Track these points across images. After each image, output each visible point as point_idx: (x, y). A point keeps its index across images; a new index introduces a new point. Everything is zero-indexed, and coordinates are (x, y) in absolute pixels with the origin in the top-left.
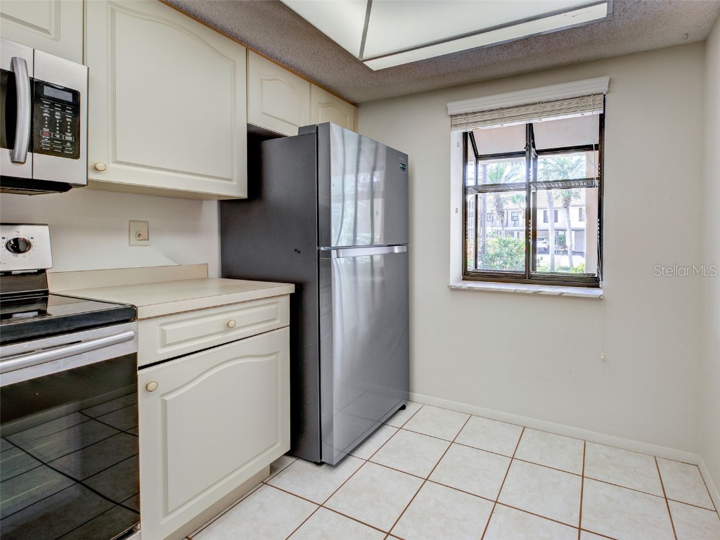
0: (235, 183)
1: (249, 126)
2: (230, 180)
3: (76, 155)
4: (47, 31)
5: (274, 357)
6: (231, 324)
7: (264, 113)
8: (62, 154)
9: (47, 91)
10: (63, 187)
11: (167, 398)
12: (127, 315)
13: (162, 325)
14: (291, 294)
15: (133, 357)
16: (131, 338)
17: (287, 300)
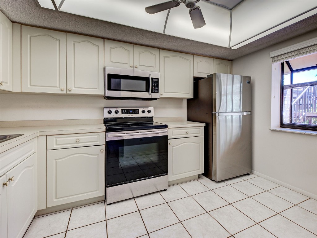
0: (190, 94)
1: (194, 77)
2: (189, 93)
3: (158, 92)
4: (153, 67)
5: (199, 144)
6: (187, 132)
7: (198, 72)
8: (156, 92)
9: (154, 80)
10: (156, 99)
11: (174, 148)
12: (166, 127)
13: (172, 130)
14: (204, 126)
15: (167, 136)
16: (166, 132)
17: (203, 128)
